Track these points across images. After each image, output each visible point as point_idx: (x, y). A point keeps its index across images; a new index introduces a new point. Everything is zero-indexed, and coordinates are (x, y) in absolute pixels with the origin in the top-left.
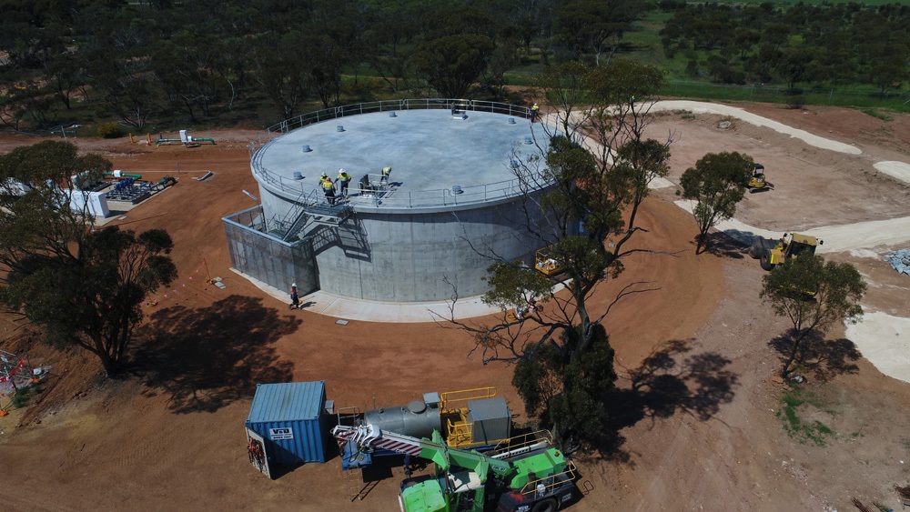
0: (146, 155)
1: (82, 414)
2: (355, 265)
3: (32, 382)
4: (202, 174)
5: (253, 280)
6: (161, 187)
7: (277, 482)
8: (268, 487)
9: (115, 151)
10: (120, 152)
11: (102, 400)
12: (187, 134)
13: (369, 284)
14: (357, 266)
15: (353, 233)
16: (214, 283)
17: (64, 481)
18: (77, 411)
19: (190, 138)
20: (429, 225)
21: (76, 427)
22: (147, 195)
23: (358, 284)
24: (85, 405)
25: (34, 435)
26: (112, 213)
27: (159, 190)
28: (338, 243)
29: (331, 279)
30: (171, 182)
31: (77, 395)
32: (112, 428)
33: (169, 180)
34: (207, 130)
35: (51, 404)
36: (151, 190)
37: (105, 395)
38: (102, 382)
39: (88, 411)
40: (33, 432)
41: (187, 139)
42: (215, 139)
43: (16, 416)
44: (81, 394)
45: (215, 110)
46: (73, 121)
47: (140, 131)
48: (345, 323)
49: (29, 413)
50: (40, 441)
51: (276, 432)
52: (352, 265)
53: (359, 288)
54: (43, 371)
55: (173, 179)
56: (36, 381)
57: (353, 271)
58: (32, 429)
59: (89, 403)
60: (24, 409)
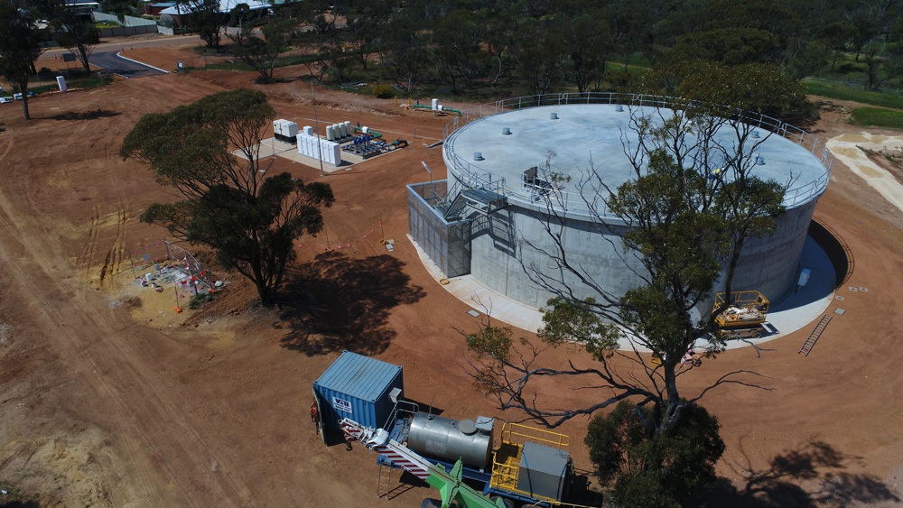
0: (402, 117)
1: (227, 330)
2: (503, 258)
3: (210, 292)
4: (433, 141)
5: (419, 250)
6: (394, 147)
7: (330, 449)
8: (320, 451)
9: (379, 111)
10: (382, 112)
11: (246, 322)
12: (437, 103)
13: (514, 282)
14: (506, 261)
15: (506, 225)
16: (386, 243)
17: (184, 380)
18: (225, 326)
19: (440, 107)
20: (584, 234)
21: (217, 339)
22: (379, 153)
23: (505, 278)
24: (235, 322)
25: (187, 335)
26: (344, 163)
27: (390, 150)
28: (489, 231)
29: (482, 267)
30: (403, 144)
31: (233, 312)
32: (239, 349)
33: (401, 142)
34: (462, 101)
35: (212, 314)
36: (383, 148)
37: (251, 319)
38: (255, 307)
39: (232, 329)
40: (188, 333)
41: (437, 108)
42: (462, 111)
43: (187, 314)
44: (236, 312)
45: (477, 84)
46: (361, 79)
47: (406, 95)
48: (476, 314)
49: (195, 315)
50: (188, 342)
51: (338, 401)
52: (501, 258)
53: (504, 283)
54: (222, 284)
55: (405, 142)
56: (213, 291)
57: (501, 264)
58: (189, 330)
59: (237, 321)
60: (194, 311)
